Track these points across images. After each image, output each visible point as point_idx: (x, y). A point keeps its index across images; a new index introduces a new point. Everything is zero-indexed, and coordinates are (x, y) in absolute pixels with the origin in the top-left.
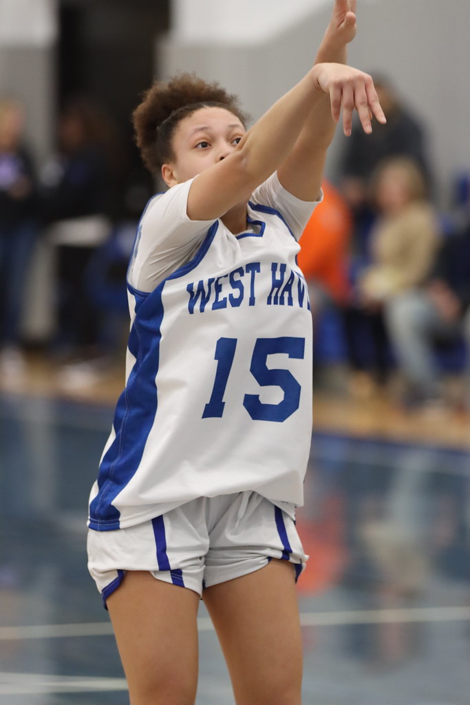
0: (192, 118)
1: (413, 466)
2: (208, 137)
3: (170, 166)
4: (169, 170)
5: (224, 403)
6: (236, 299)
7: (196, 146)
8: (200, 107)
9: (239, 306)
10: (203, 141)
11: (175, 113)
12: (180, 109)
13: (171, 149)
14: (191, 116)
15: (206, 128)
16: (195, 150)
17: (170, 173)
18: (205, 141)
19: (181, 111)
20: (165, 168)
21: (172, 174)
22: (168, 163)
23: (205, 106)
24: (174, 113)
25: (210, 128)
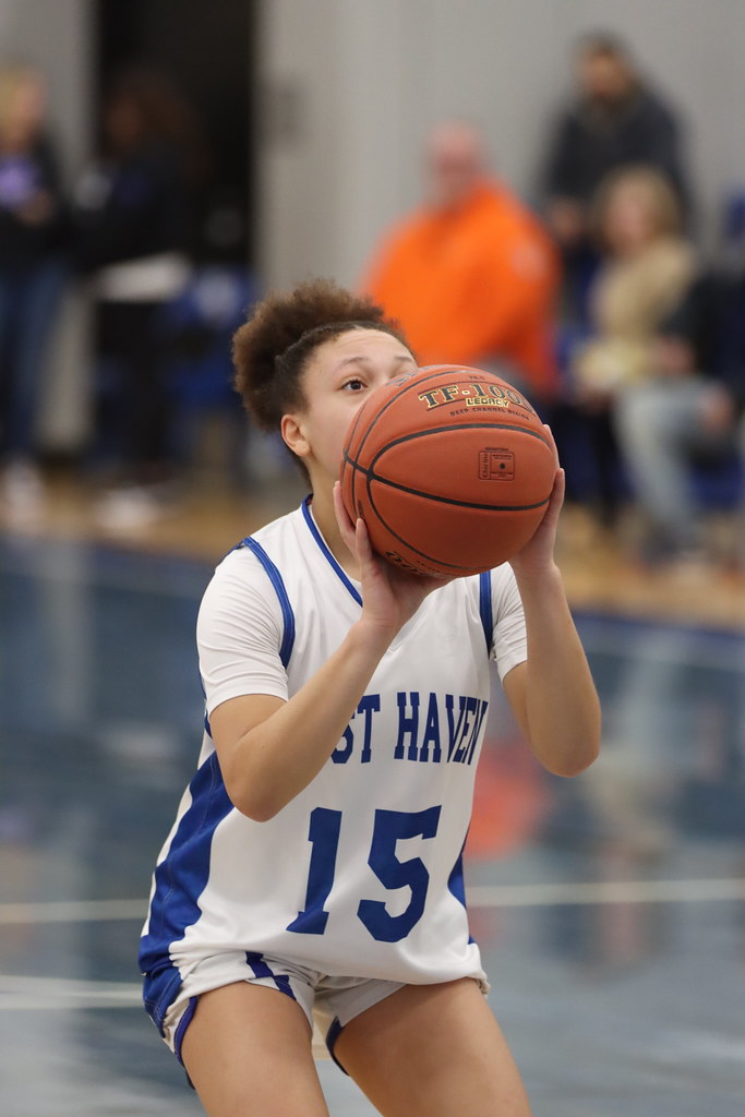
0: (336, 344)
1: (657, 656)
2: (364, 374)
3: (296, 418)
4: (293, 423)
5: (327, 914)
6: (341, 752)
7: (343, 387)
8: (350, 328)
9: (345, 762)
10: (354, 378)
11: (309, 336)
12: (317, 330)
13: (300, 392)
14: (335, 340)
15: (361, 359)
16: (341, 392)
17: (294, 429)
18: (359, 379)
19: (320, 332)
20: (286, 421)
21: (298, 430)
22: (293, 413)
23: (357, 327)
24: (306, 336)
25: (367, 359)
